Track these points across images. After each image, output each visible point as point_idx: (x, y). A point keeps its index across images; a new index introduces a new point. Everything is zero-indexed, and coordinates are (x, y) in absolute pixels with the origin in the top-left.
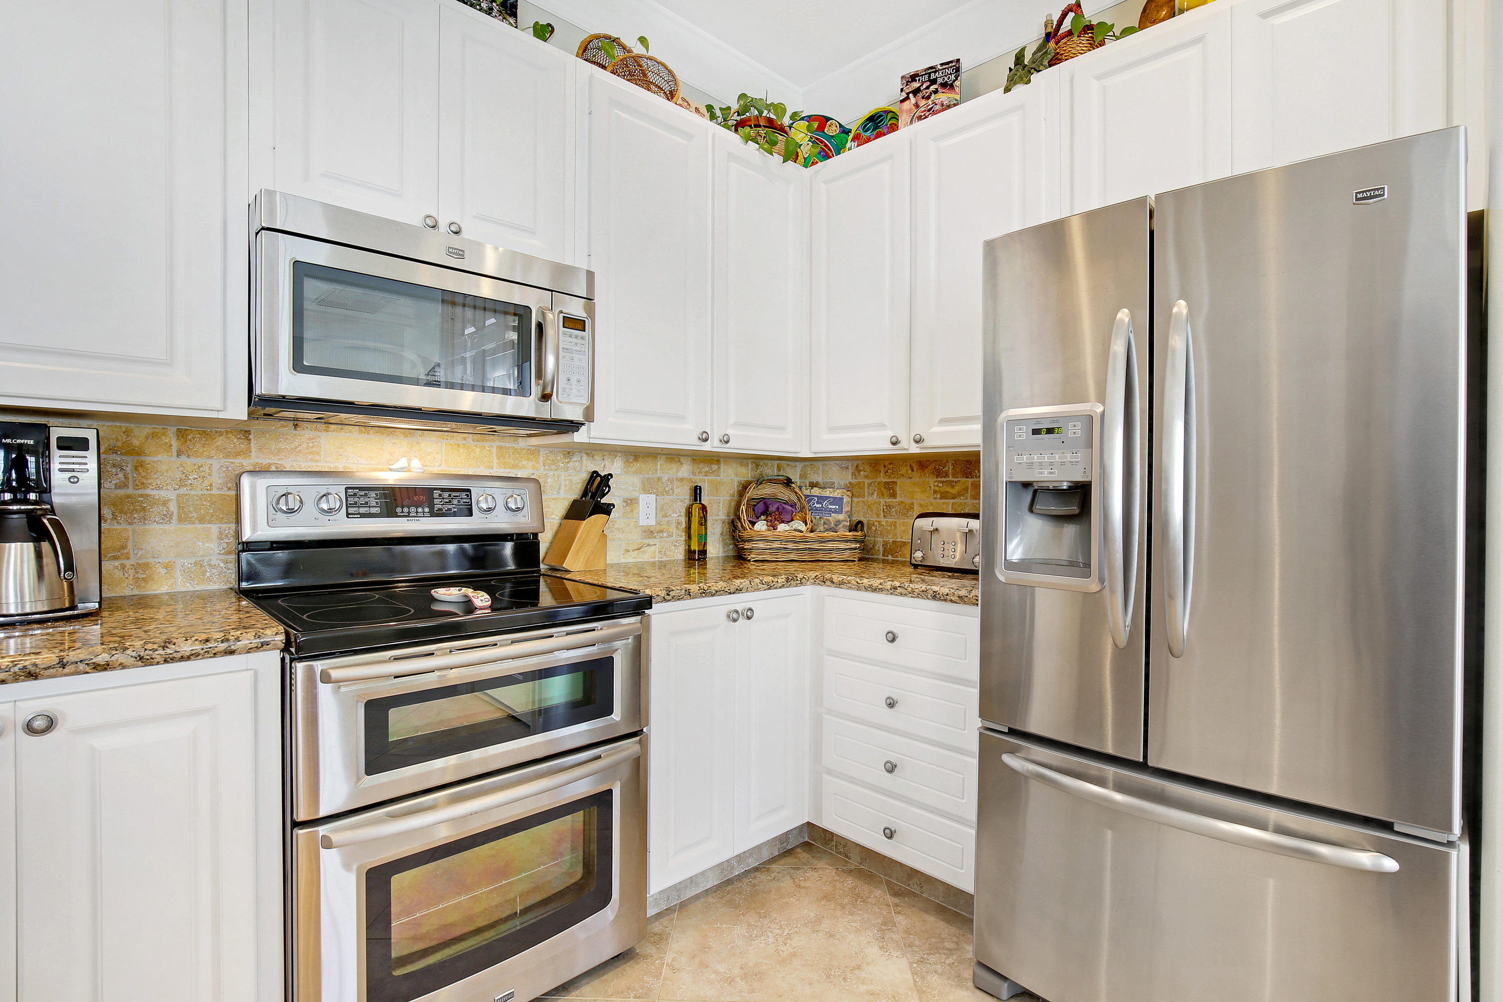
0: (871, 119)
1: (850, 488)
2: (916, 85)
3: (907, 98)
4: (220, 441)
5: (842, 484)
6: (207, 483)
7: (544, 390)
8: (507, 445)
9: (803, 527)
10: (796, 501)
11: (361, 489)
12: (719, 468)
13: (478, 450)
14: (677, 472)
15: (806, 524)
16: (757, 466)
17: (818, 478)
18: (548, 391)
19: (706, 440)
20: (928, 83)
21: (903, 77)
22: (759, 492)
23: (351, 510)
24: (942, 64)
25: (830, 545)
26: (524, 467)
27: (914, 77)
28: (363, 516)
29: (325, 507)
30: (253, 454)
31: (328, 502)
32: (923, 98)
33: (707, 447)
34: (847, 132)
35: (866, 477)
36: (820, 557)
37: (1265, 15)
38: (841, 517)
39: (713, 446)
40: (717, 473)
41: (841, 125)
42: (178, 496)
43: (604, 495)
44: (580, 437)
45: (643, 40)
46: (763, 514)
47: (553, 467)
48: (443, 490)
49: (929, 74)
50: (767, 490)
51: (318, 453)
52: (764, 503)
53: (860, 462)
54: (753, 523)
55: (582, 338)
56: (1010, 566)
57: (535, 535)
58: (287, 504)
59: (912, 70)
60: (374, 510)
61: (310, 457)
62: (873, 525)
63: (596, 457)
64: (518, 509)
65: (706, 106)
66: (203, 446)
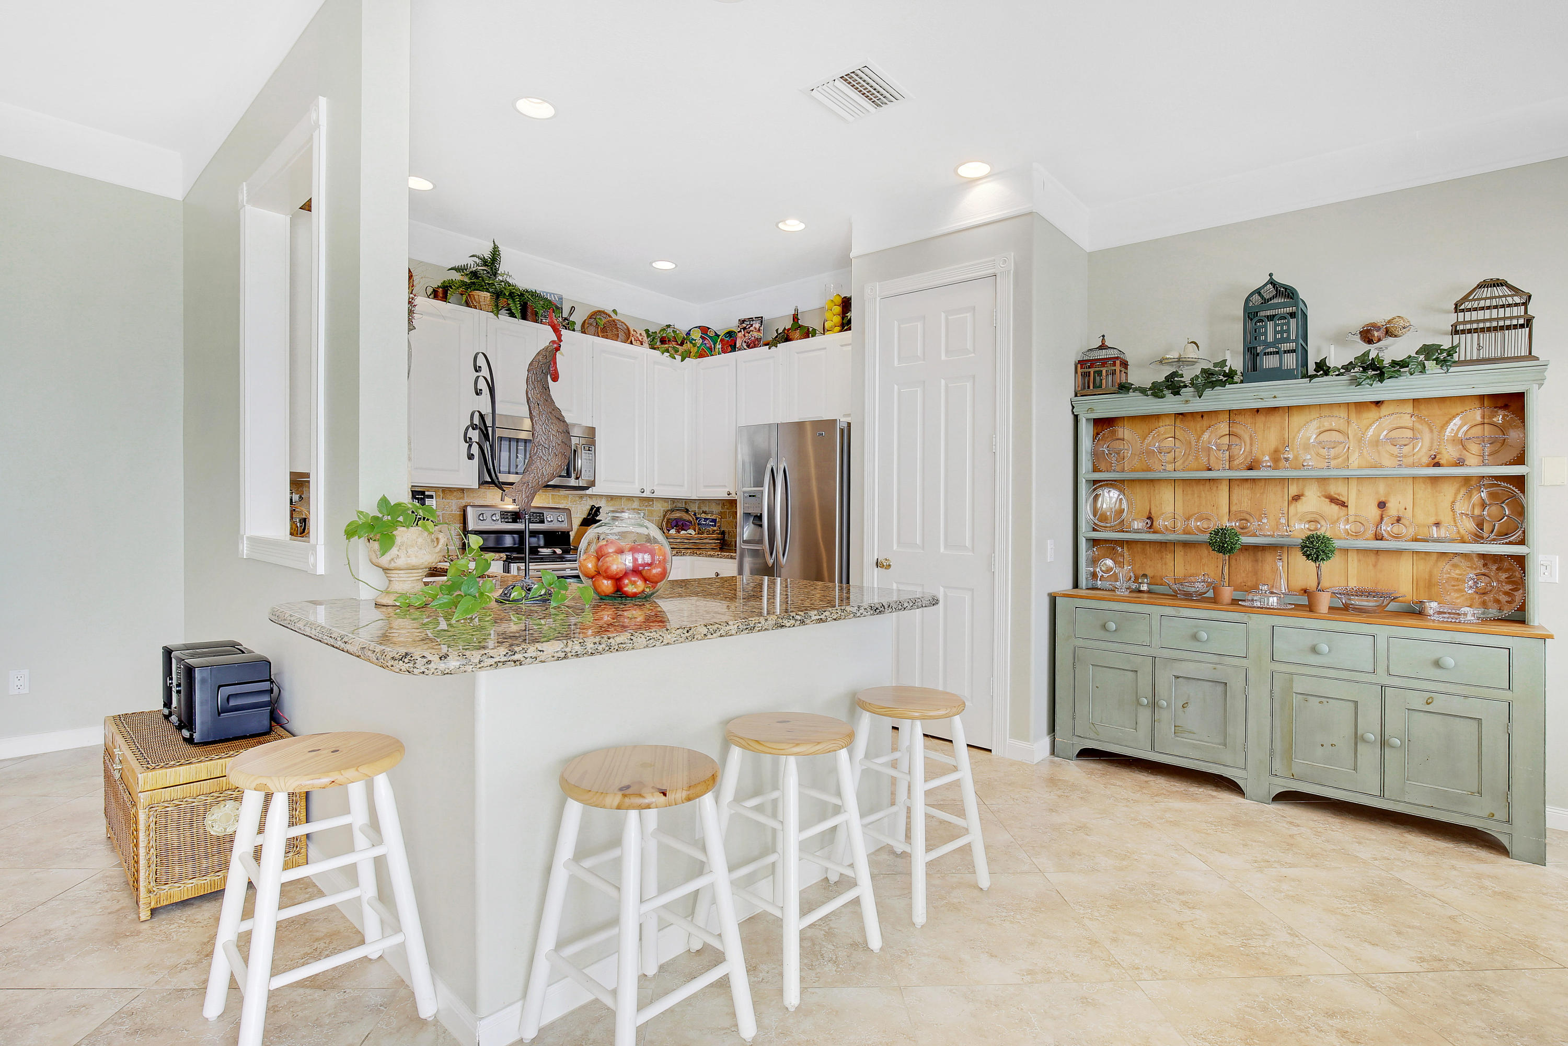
0: (728, 333)
1: (721, 514)
2: (744, 325)
3: (740, 331)
4: (455, 494)
5: (717, 512)
6: (451, 509)
7: (577, 475)
8: (556, 494)
9: (693, 533)
10: (692, 520)
11: (505, 512)
12: (653, 503)
13: (544, 496)
14: (632, 505)
15: (695, 532)
16: (674, 502)
17: (706, 509)
18: (578, 476)
19: (643, 492)
20: (750, 326)
21: (739, 320)
22: (674, 516)
23: (502, 520)
24: (755, 318)
25: (705, 541)
26: (562, 503)
27: (743, 321)
28: (506, 522)
29: (495, 519)
30: (465, 498)
31: (496, 516)
32: (747, 332)
33: (644, 495)
34: (718, 336)
35: (727, 509)
36: (700, 547)
37: (842, 346)
38: (715, 528)
39: (647, 494)
40: (652, 506)
41: (715, 333)
42: (442, 514)
43: (597, 516)
44: (589, 492)
45: (614, 311)
46: (676, 526)
47: (574, 503)
48: (533, 513)
49: (750, 321)
50: (677, 515)
51: (486, 498)
52: (676, 521)
53: (725, 501)
54: (669, 531)
55: (591, 454)
56: (744, 542)
57: (569, 532)
58: (483, 517)
59: (743, 318)
60: (510, 520)
61: (484, 499)
62: (731, 532)
63: (594, 499)
64: (562, 521)
65: (645, 330)
66: (450, 495)
